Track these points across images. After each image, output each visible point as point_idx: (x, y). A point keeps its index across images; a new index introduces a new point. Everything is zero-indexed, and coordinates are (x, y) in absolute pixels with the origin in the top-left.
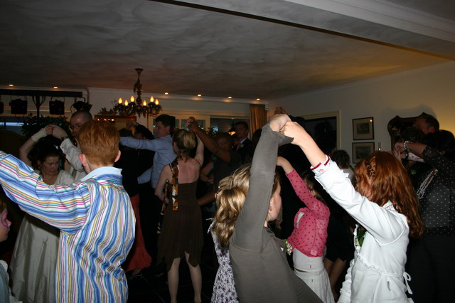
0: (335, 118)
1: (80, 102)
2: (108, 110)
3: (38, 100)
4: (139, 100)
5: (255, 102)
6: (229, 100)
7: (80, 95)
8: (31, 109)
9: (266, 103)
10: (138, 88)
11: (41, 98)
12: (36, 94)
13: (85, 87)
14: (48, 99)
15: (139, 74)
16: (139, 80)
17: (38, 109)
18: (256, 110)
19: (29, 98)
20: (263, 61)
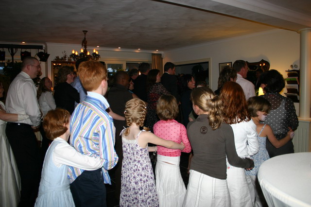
0: (208, 62)
1: (41, 52)
2: (60, 58)
3: (12, 51)
4: (85, 51)
5: (155, 52)
6: (138, 51)
7: (41, 47)
8: (8, 57)
9: (162, 52)
10: (85, 44)
11: (14, 49)
12: (11, 47)
13: (44, 43)
14: (19, 50)
15: (85, 34)
16: (85, 38)
17: (13, 57)
18: (156, 57)
19: (6, 50)
20: (166, 27)
